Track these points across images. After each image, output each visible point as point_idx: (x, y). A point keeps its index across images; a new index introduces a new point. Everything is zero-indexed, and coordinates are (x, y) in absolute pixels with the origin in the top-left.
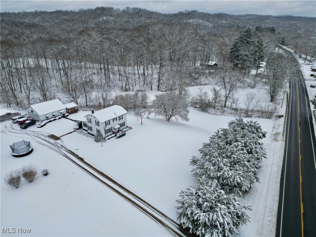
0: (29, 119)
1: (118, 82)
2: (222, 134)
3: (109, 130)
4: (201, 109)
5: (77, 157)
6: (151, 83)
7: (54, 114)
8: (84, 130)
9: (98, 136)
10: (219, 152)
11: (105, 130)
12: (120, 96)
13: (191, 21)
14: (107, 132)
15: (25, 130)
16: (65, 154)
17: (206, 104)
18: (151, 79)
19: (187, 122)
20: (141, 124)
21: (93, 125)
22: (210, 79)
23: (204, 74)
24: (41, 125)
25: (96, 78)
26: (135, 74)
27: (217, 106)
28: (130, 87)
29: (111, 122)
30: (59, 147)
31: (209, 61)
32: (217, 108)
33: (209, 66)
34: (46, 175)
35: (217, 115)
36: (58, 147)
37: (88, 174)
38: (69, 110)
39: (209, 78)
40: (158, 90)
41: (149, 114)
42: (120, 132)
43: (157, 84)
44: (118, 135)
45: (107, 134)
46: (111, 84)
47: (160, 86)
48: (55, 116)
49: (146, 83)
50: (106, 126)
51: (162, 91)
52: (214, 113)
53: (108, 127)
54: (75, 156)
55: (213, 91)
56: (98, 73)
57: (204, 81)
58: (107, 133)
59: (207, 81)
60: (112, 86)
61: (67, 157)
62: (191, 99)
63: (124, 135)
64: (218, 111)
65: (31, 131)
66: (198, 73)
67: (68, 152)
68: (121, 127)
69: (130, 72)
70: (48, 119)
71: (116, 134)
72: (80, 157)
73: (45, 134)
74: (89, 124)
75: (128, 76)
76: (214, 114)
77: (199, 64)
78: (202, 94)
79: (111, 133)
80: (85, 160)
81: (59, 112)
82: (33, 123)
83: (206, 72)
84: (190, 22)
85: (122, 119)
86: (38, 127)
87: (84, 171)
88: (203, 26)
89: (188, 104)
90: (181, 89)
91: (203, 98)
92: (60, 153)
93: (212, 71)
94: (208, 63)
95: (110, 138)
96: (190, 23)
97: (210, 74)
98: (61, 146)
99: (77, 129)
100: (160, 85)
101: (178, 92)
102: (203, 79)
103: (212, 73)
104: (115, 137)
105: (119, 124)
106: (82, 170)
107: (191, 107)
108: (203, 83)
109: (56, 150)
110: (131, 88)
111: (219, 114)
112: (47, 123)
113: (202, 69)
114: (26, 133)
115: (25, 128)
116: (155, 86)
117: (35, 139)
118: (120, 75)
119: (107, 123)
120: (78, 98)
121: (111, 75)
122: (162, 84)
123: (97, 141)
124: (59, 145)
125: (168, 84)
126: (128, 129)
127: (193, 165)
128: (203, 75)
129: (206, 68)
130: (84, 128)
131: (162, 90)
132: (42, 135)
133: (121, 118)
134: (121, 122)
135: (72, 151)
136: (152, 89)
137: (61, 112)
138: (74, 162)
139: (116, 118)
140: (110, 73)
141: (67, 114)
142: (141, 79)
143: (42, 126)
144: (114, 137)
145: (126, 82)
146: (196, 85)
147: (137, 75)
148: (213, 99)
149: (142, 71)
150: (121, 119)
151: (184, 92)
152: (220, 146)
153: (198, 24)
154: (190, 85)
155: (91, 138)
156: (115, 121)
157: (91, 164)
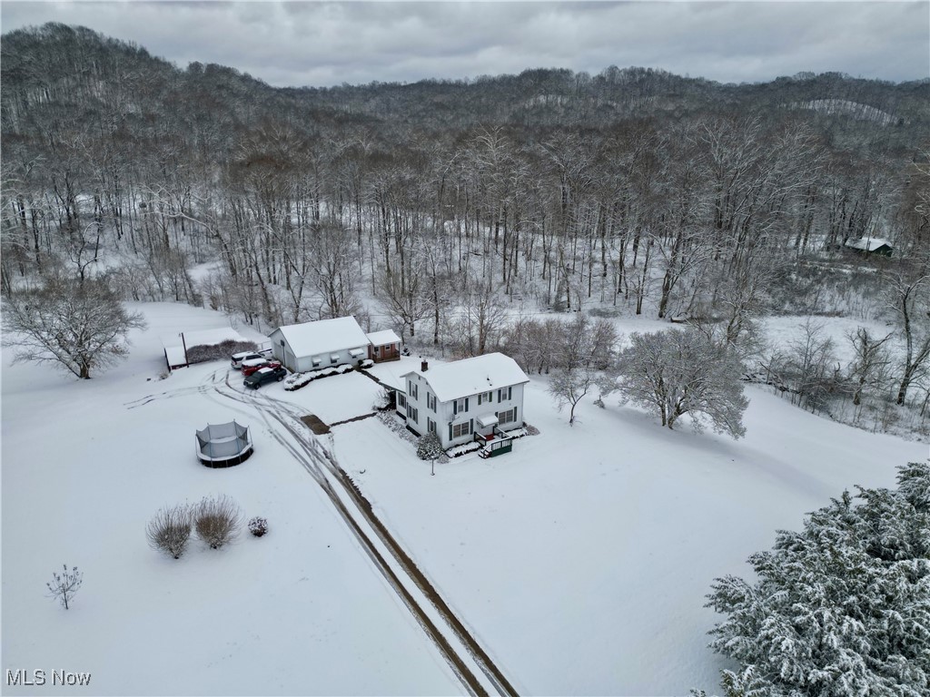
0: (271, 363)
1: (538, 281)
2: (861, 511)
3: (464, 429)
4: (804, 397)
5: (355, 496)
6: (639, 294)
7: (334, 357)
8: (398, 413)
9: (427, 441)
10: (833, 582)
11: (451, 426)
12: (530, 324)
13: (815, 105)
14: (455, 431)
15: (254, 392)
16: (327, 481)
17: (825, 384)
18: (641, 279)
19: (736, 438)
20: (571, 421)
21: (420, 405)
22: (855, 297)
23: (833, 278)
24: (295, 384)
25: (477, 266)
26: (592, 261)
27: (867, 395)
28: (571, 298)
29: (473, 403)
30: (317, 457)
31: (860, 234)
32: (865, 401)
33: (858, 252)
34: (259, 533)
35: (864, 429)
36: (316, 454)
37: (371, 556)
38: (376, 349)
39: (853, 294)
40: (661, 316)
41: (603, 394)
42: (497, 439)
43: (660, 298)
44: (488, 447)
45: (456, 440)
46: (516, 285)
47: (668, 304)
48: (335, 364)
49: (624, 290)
50: (455, 413)
51: (673, 321)
52: (850, 419)
53: (462, 418)
54: (352, 491)
55: (858, 342)
56: (486, 252)
57: (831, 302)
58: (457, 435)
59: (844, 302)
60: (519, 292)
61: (328, 489)
62: (770, 359)
63: (508, 449)
64: (870, 415)
65: (267, 398)
66: (814, 272)
67: (336, 476)
68: (502, 421)
69: (579, 253)
70: (317, 368)
71: (483, 443)
72: (364, 498)
73: (296, 412)
74: (410, 400)
75: (571, 267)
76: (851, 425)
77: (820, 244)
78: (814, 348)
79: (469, 437)
80: (373, 511)
81: (350, 354)
82: (277, 375)
83: (844, 271)
84: (811, 107)
85: (510, 399)
86: (287, 390)
87: (361, 547)
88: (857, 122)
89: (758, 376)
90: (736, 323)
91: (815, 360)
92: (316, 473)
93: (869, 270)
94: (856, 241)
95: (461, 454)
96: (813, 111)
97: (858, 279)
98: (325, 453)
99: (380, 409)
100: (670, 301)
101: (725, 331)
102: (827, 296)
103: (867, 277)
104: (479, 452)
105: (496, 414)
106: (359, 539)
107: (765, 386)
108: (828, 309)
109: (307, 463)
110: (574, 301)
111: (871, 425)
112: (312, 379)
113: (830, 261)
114: (254, 402)
115: (255, 386)
116: (651, 304)
117: (267, 422)
118: (547, 260)
119: (460, 405)
120: (418, 318)
121: (522, 262)
122: (675, 298)
123: (424, 455)
124: (320, 451)
125: (696, 299)
126: (524, 431)
127: (719, 609)
128: (831, 282)
129: (847, 260)
130: (400, 408)
131: (674, 319)
132: (289, 412)
133: (506, 393)
134: (505, 406)
135: (350, 474)
136: (639, 312)
137: (354, 353)
138: (343, 509)
139: (491, 393)
140: (520, 253)
141: (370, 362)
142: (610, 277)
143: (297, 387)
144: (475, 450)
145: (562, 283)
146: (799, 314)
147: (598, 267)
148: (856, 371)
149: (615, 255)
150: (505, 398)
151: (746, 332)
152: (841, 559)
153: (840, 113)
154: (778, 311)
155: (411, 444)
156: (485, 404)
157: (387, 527)
